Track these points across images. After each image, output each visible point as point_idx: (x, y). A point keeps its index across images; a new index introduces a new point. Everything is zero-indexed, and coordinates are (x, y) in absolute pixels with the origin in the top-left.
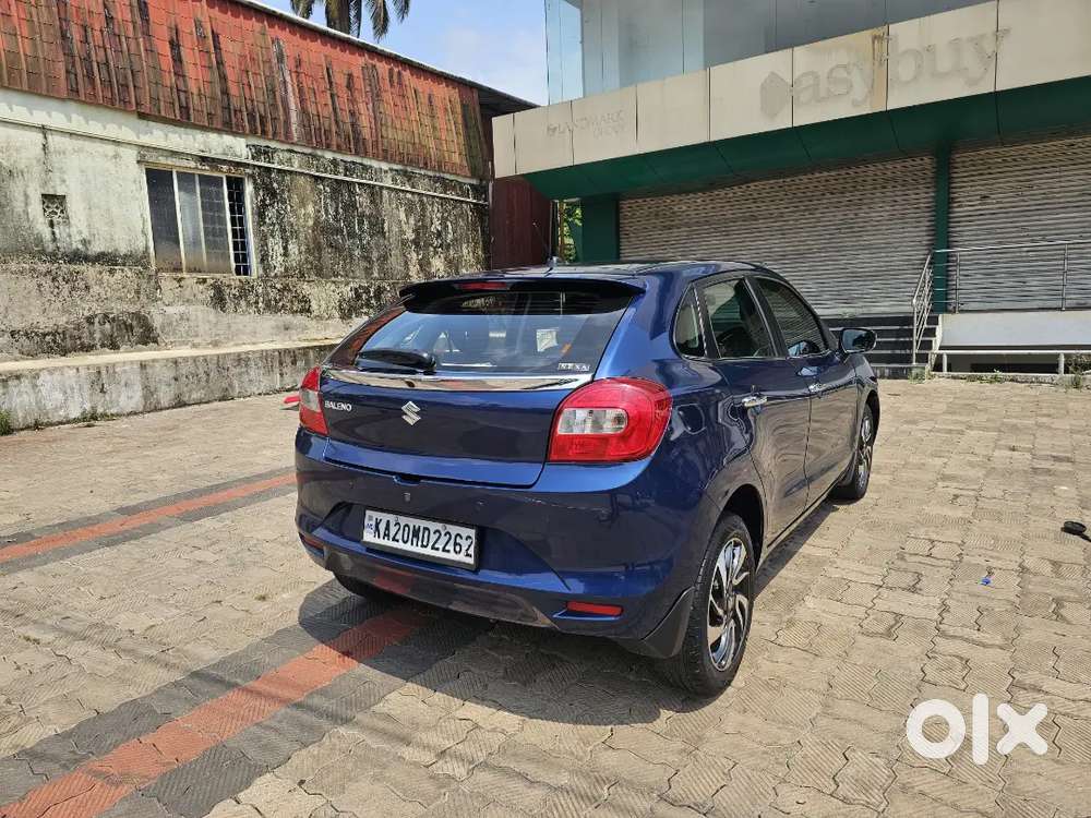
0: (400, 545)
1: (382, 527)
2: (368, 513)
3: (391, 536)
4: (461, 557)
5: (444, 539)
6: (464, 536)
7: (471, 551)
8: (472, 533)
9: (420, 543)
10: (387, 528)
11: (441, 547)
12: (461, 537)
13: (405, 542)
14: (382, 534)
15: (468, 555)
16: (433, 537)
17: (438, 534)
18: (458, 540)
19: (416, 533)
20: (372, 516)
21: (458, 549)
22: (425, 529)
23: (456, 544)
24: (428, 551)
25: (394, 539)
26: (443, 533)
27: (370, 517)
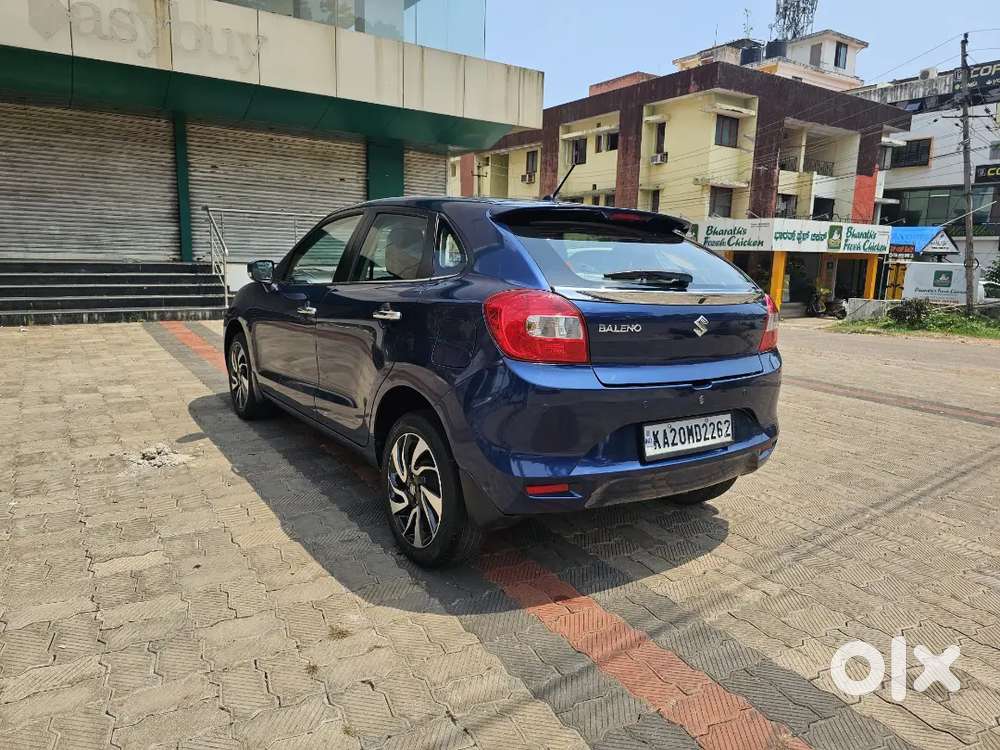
0: (680, 447)
1: (661, 438)
2: (647, 429)
3: (670, 442)
4: (724, 439)
5: (710, 429)
6: (723, 422)
7: (730, 432)
8: (728, 417)
9: (695, 439)
10: (665, 437)
11: (710, 436)
12: (721, 424)
13: (683, 443)
14: (662, 444)
15: (727, 435)
16: (703, 430)
17: (705, 427)
18: (719, 426)
19: (690, 433)
21: (720, 433)
22: (696, 426)
23: (719, 429)
24: (703, 443)
25: (673, 444)
26: (708, 425)
27: (648, 432)
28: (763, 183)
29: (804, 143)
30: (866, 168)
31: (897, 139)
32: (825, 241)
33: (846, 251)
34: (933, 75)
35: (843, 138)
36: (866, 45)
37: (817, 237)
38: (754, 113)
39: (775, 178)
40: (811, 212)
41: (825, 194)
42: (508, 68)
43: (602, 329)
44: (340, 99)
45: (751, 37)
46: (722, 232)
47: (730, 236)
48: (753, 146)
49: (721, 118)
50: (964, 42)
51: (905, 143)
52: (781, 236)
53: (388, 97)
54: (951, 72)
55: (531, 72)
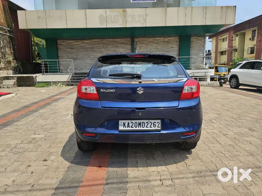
0: (134, 128)
1: (126, 125)
2: (120, 121)
3: (130, 126)
4: (156, 128)
5: (149, 124)
6: (156, 122)
7: (160, 126)
8: (159, 121)
9: (142, 127)
10: (128, 124)
11: (149, 127)
12: (156, 123)
13: (136, 127)
14: (126, 127)
15: (158, 127)
16: (146, 125)
17: (147, 123)
18: (155, 123)
19: (140, 124)
20: (121, 122)
21: (155, 126)
22: (143, 122)
23: (154, 125)
24: (145, 128)
25: (132, 127)
26: (149, 123)
27: (121, 123)
42: (222, 7)
43: (102, 90)
44: (167, 26)
53: (181, 23)
55: (231, 7)
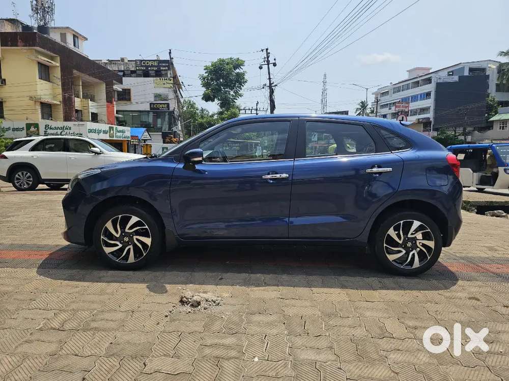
28: (68, 102)
29: (81, 84)
30: (109, 100)
31: (118, 87)
32: (108, 133)
33: (116, 139)
34: (126, 61)
35: (97, 84)
36: (87, 39)
37: (105, 132)
38: (58, 64)
39: (73, 101)
40: (91, 119)
41: (95, 111)
45: (18, 19)
46: (56, 128)
47: (61, 130)
48: (61, 83)
49: (40, 64)
50: (170, 53)
51: (121, 90)
52: (91, 131)
54: (134, 61)
